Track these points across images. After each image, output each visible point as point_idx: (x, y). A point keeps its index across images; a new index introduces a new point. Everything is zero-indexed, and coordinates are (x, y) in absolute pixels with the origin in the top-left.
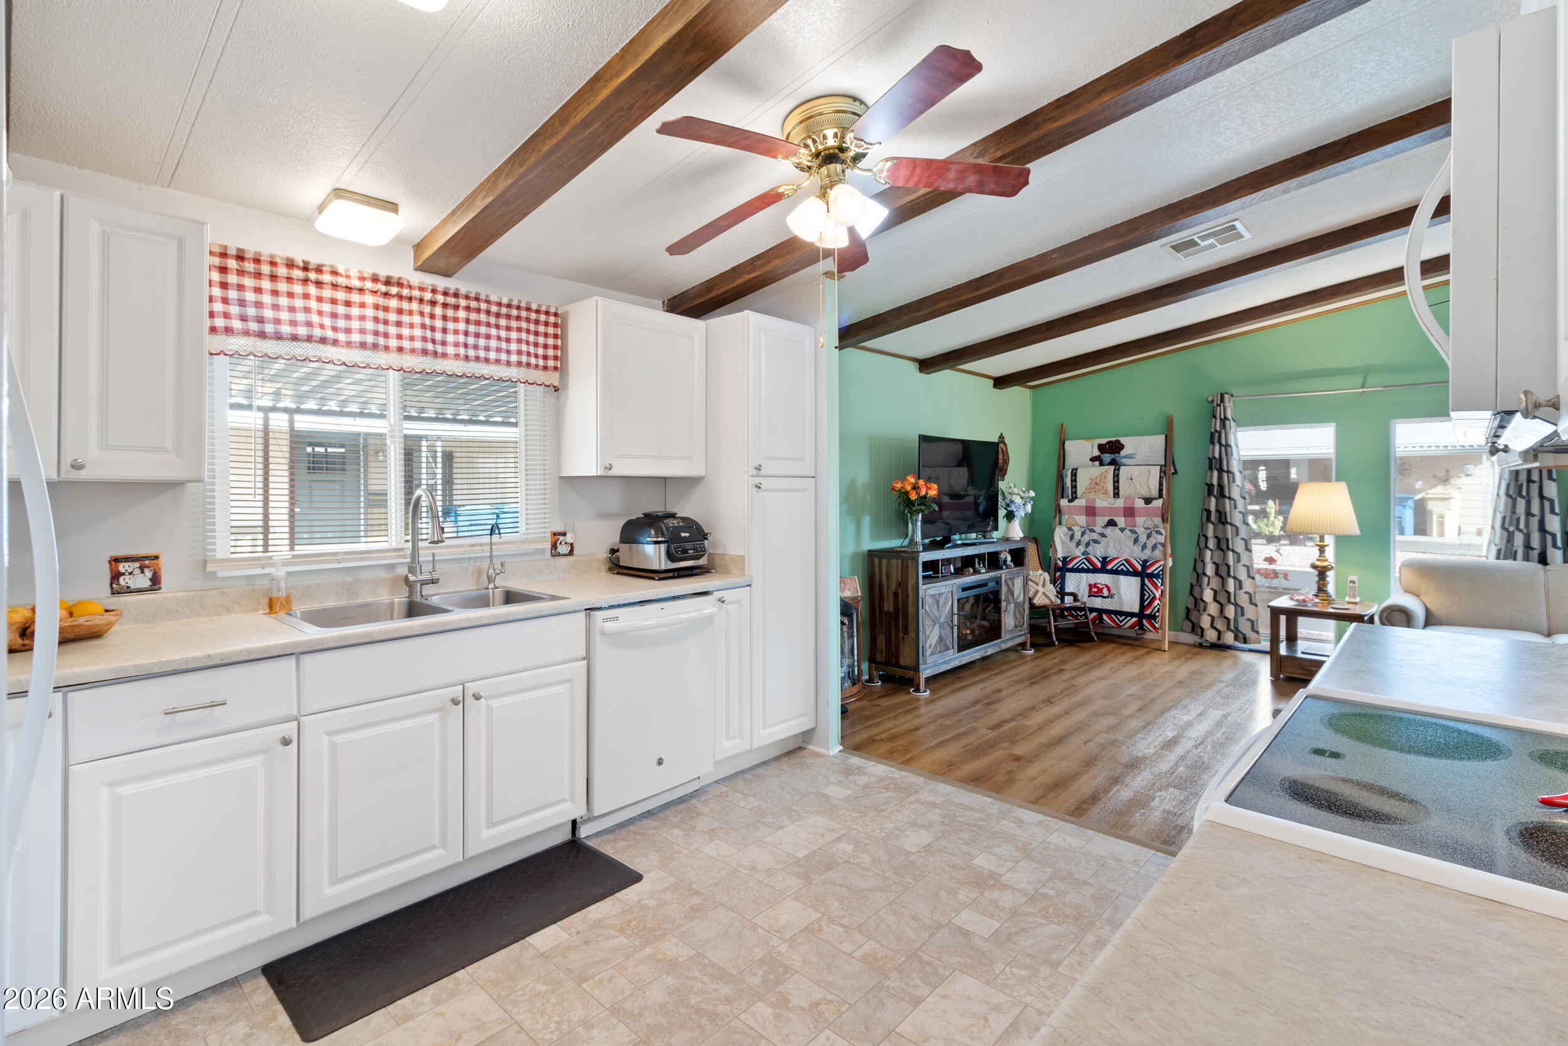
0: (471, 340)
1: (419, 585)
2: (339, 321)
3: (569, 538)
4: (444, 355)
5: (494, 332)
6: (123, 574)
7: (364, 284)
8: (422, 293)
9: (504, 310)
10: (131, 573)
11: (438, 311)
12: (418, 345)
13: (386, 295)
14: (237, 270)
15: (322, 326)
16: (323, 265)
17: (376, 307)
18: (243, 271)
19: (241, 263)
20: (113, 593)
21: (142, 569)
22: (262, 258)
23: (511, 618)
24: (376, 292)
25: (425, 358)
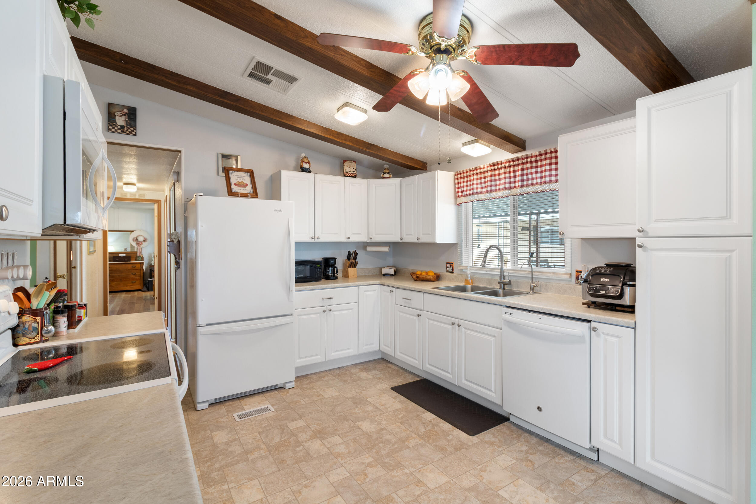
1: (502, 285)
2: (482, 185)
4: (514, 187)
6: (448, 267)
7: (488, 169)
8: (505, 164)
9: (538, 158)
11: (512, 169)
12: (505, 186)
15: (477, 188)
16: (476, 167)
17: (492, 176)
18: (461, 177)
20: (447, 272)
21: (451, 266)
23: (471, 299)
24: (491, 170)
25: (506, 191)
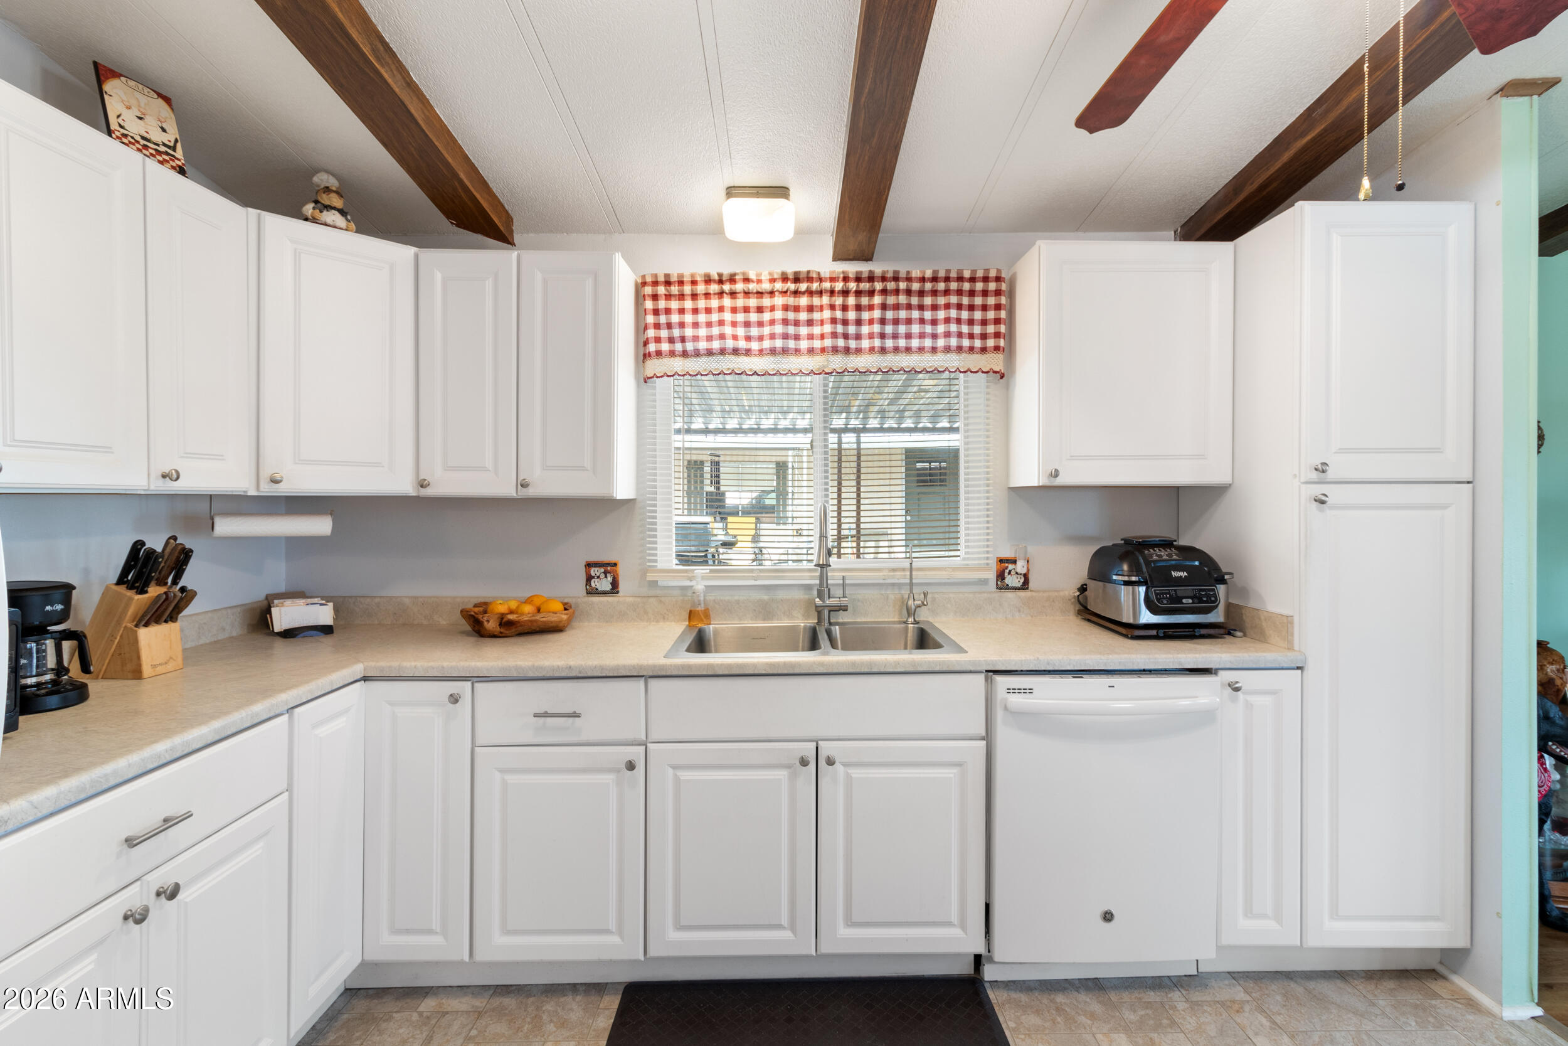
0: (889, 329)
1: (826, 612)
2: (752, 329)
3: (1021, 567)
4: (859, 351)
5: (915, 314)
6: (593, 577)
7: (774, 286)
8: (833, 284)
9: (928, 286)
10: (598, 577)
11: (851, 301)
12: (828, 342)
13: (796, 293)
14: (666, 295)
15: (735, 338)
16: (735, 275)
17: (786, 308)
18: (670, 295)
19: (668, 288)
20: (588, 594)
21: (606, 573)
22: (685, 279)
24: (786, 292)
25: (835, 356)
